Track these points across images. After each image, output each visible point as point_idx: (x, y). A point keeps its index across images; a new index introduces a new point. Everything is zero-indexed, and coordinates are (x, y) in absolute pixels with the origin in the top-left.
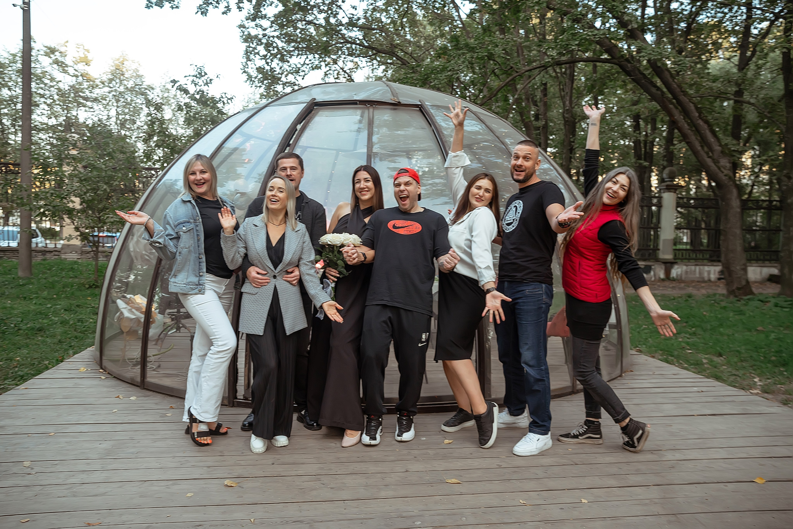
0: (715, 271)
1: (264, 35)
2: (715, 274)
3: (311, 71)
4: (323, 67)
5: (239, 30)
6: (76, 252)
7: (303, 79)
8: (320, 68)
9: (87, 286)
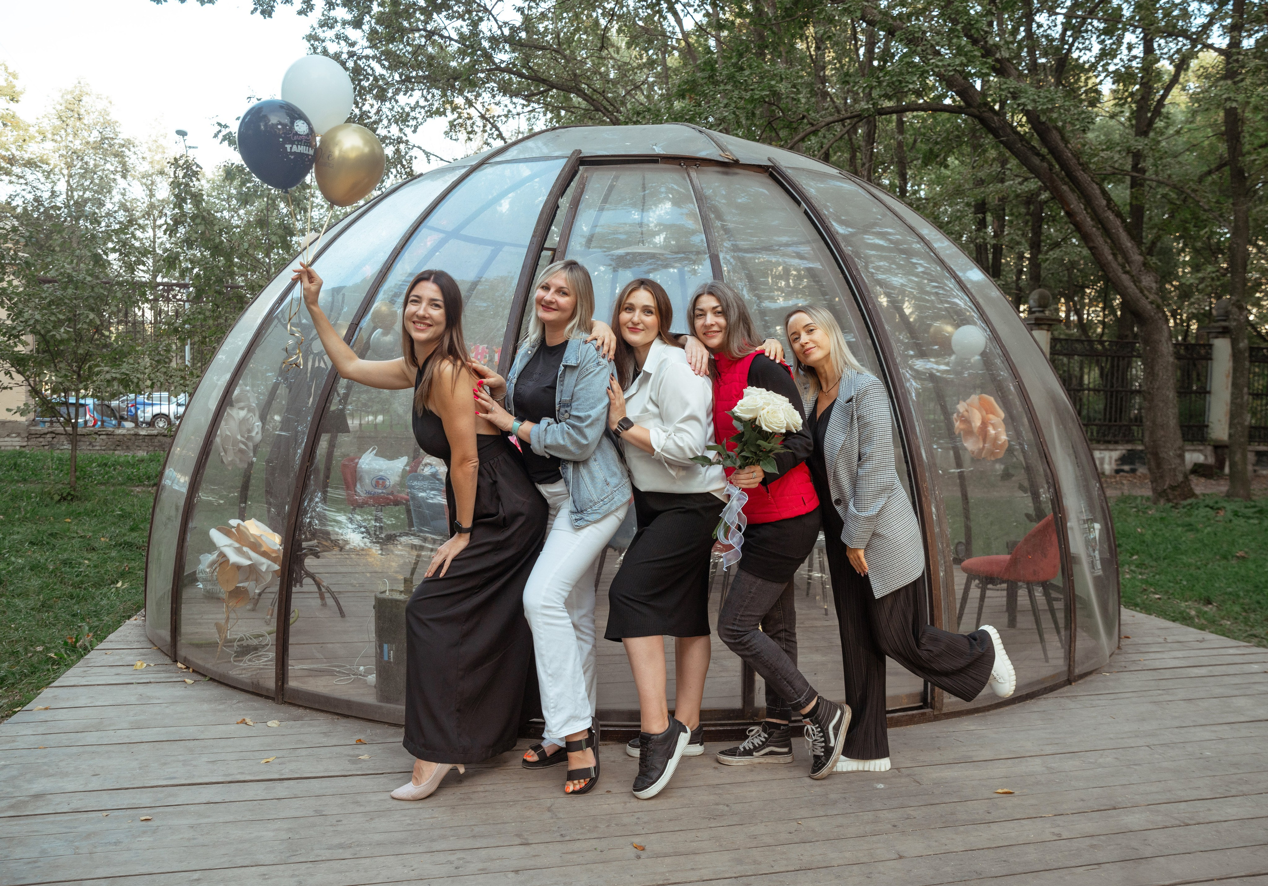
0: (1110, 458)
1: (351, 54)
2: (1110, 463)
3: (428, 119)
4: (448, 112)
5: (308, 45)
6: (19, 435)
7: (414, 131)
8: (444, 113)
9: (57, 498)
